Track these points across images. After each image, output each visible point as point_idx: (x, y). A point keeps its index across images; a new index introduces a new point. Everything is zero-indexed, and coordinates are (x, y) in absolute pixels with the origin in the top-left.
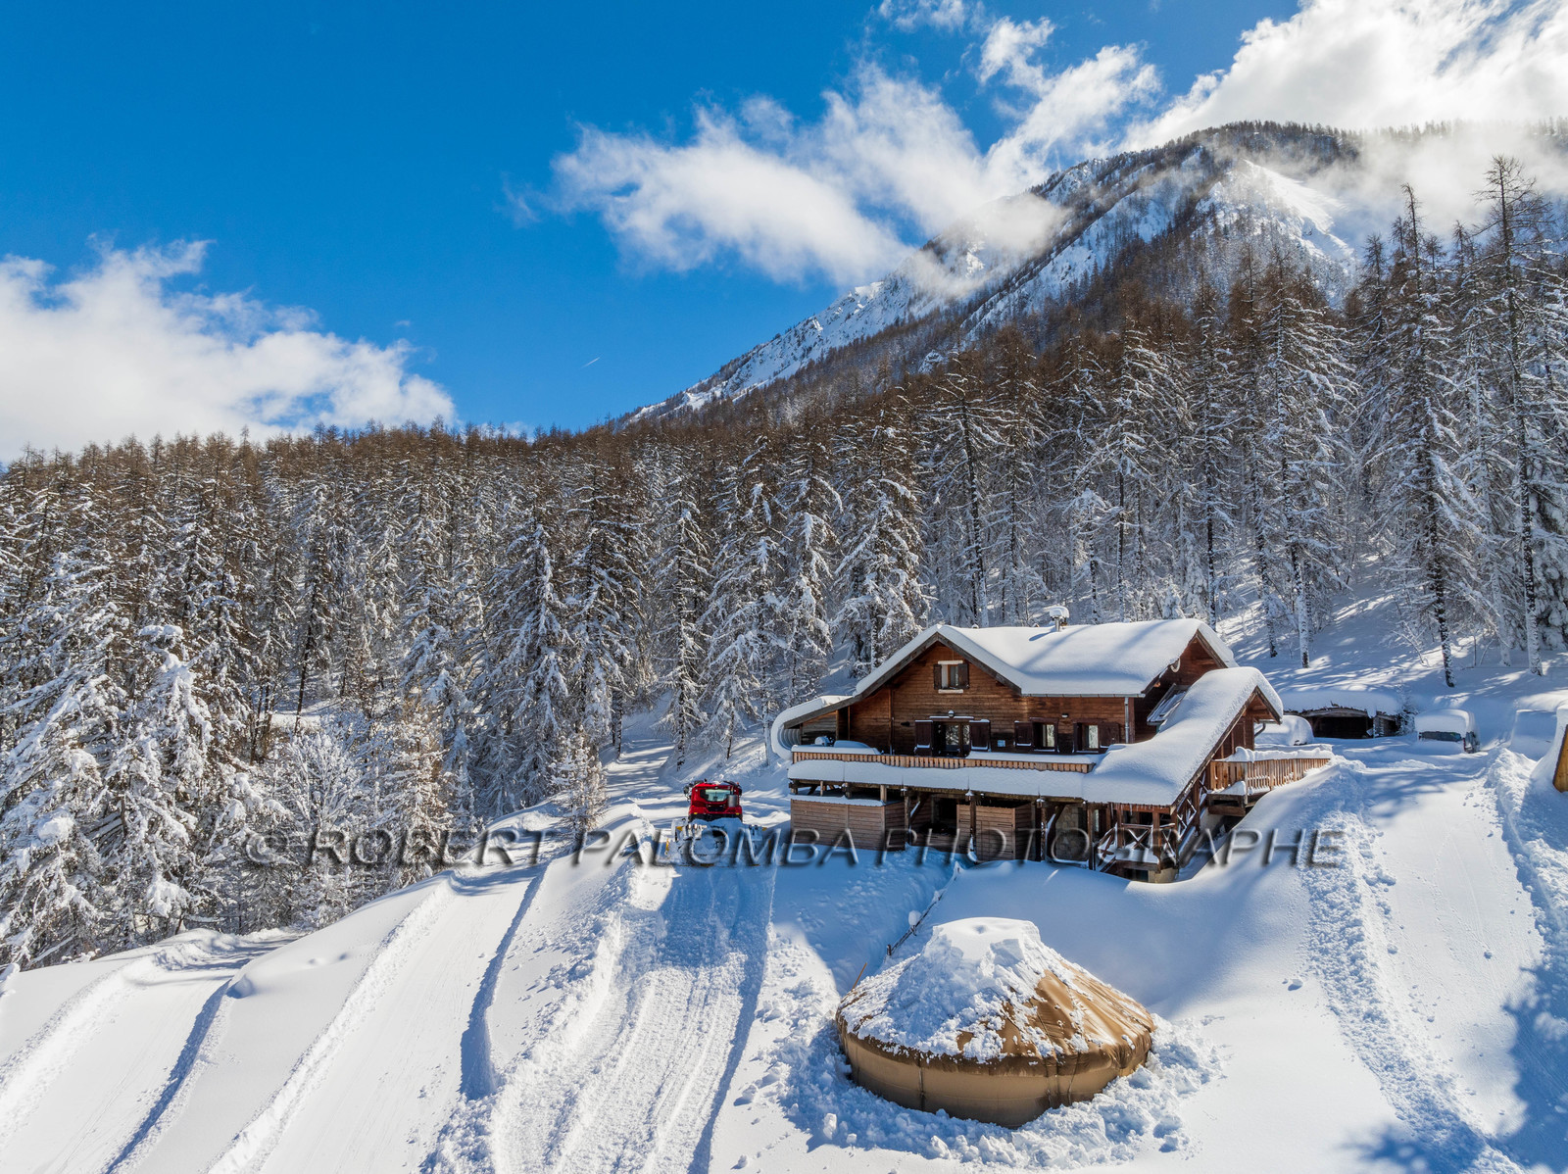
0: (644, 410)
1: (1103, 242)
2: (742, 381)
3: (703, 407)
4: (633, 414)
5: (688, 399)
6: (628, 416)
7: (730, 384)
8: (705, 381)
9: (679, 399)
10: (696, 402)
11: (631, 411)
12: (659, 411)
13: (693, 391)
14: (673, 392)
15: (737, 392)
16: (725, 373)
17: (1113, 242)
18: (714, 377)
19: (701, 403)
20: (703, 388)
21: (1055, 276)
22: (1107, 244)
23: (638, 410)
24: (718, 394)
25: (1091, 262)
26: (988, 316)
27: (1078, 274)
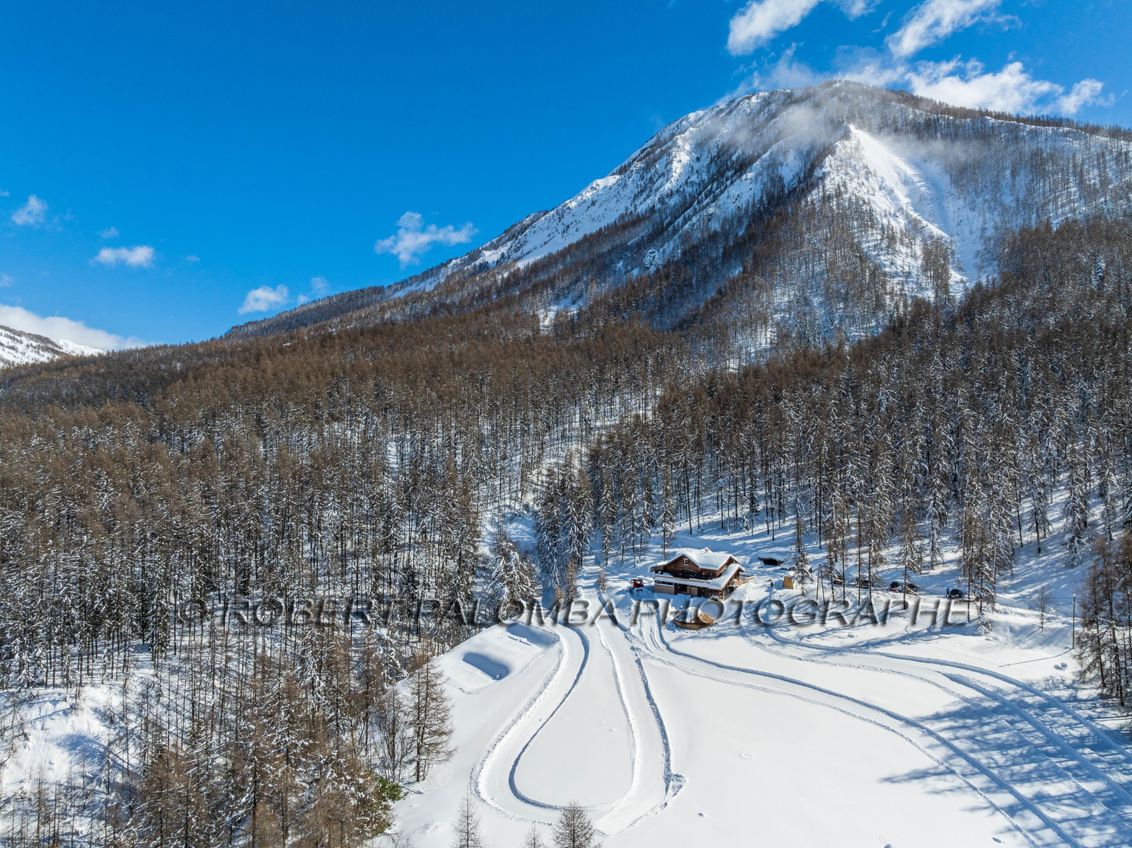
1: (760, 178)
5: (484, 255)
7: (514, 247)
16: (509, 236)
17: (765, 179)
20: (495, 247)
21: (729, 200)
22: (762, 180)
25: (752, 192)
26: (687, 226)
27: (742, 203)
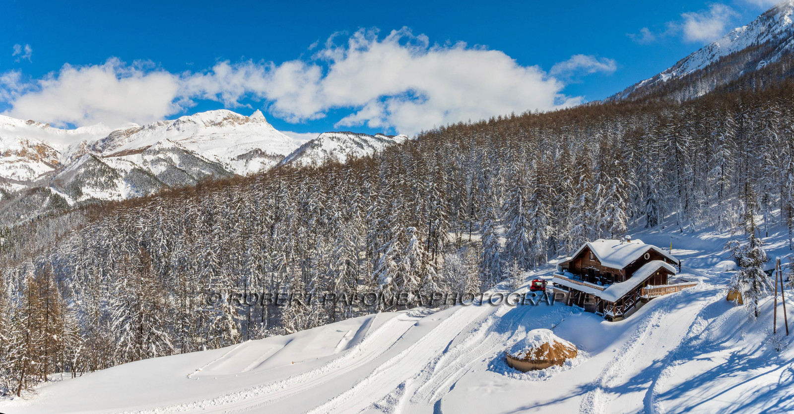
0: (643, 82)
2: (685, 69)
3: (668, 80)
4: (639, 84)
5: (662, 77)
6: (637, 84)
7: (680, 70)
8: (670, 69)
9: (658, 77)
10: (665, 78)
11: (638, 82)
12: (649, 82)
13: (664, 73)
14: (655, 74)
15: (682, 74)
16: (678, 65)
18: (674, 66)
19: (667, 78)
20: (669, 72)
23: (640, 82)
24: (674, 74)
